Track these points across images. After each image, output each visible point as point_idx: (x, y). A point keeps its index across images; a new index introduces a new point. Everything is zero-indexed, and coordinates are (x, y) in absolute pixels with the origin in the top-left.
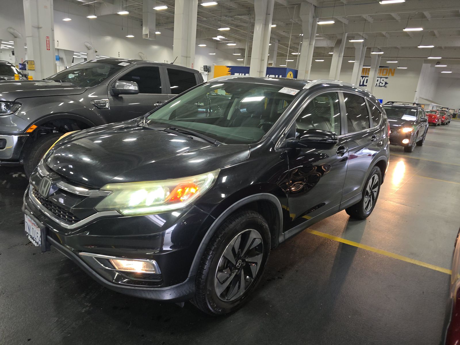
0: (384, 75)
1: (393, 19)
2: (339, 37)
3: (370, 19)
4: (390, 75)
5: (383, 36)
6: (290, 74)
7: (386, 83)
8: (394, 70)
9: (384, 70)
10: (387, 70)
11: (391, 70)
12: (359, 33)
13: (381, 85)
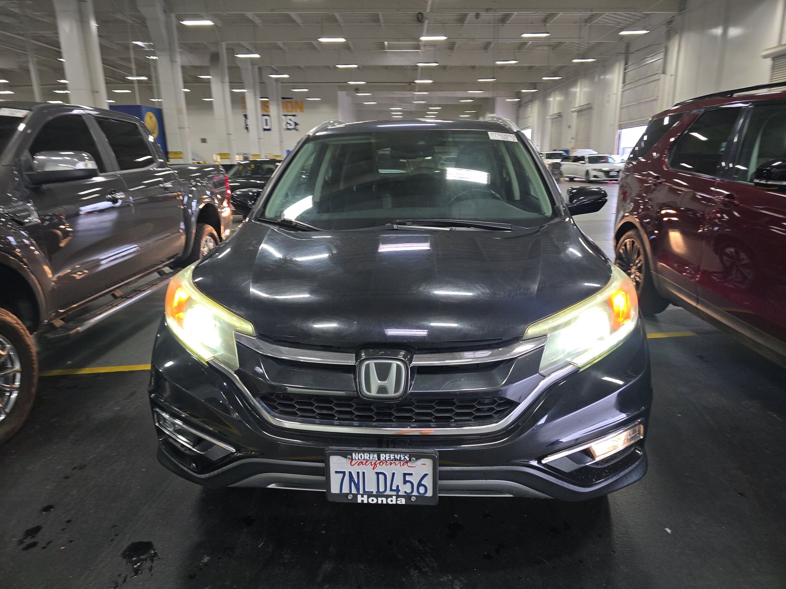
0: (291, 111)
1: (293, 21)
2: (213, 49)
3: (258, 21)
4: (298, 110)
5: (279, 48)
6: (150, 117)
7: (296, 124)
8: (302, 102)
9: (287, 102)
10: (291, 102)
11: (296, 102)
12: (241, 42)
13: (289, 127)
